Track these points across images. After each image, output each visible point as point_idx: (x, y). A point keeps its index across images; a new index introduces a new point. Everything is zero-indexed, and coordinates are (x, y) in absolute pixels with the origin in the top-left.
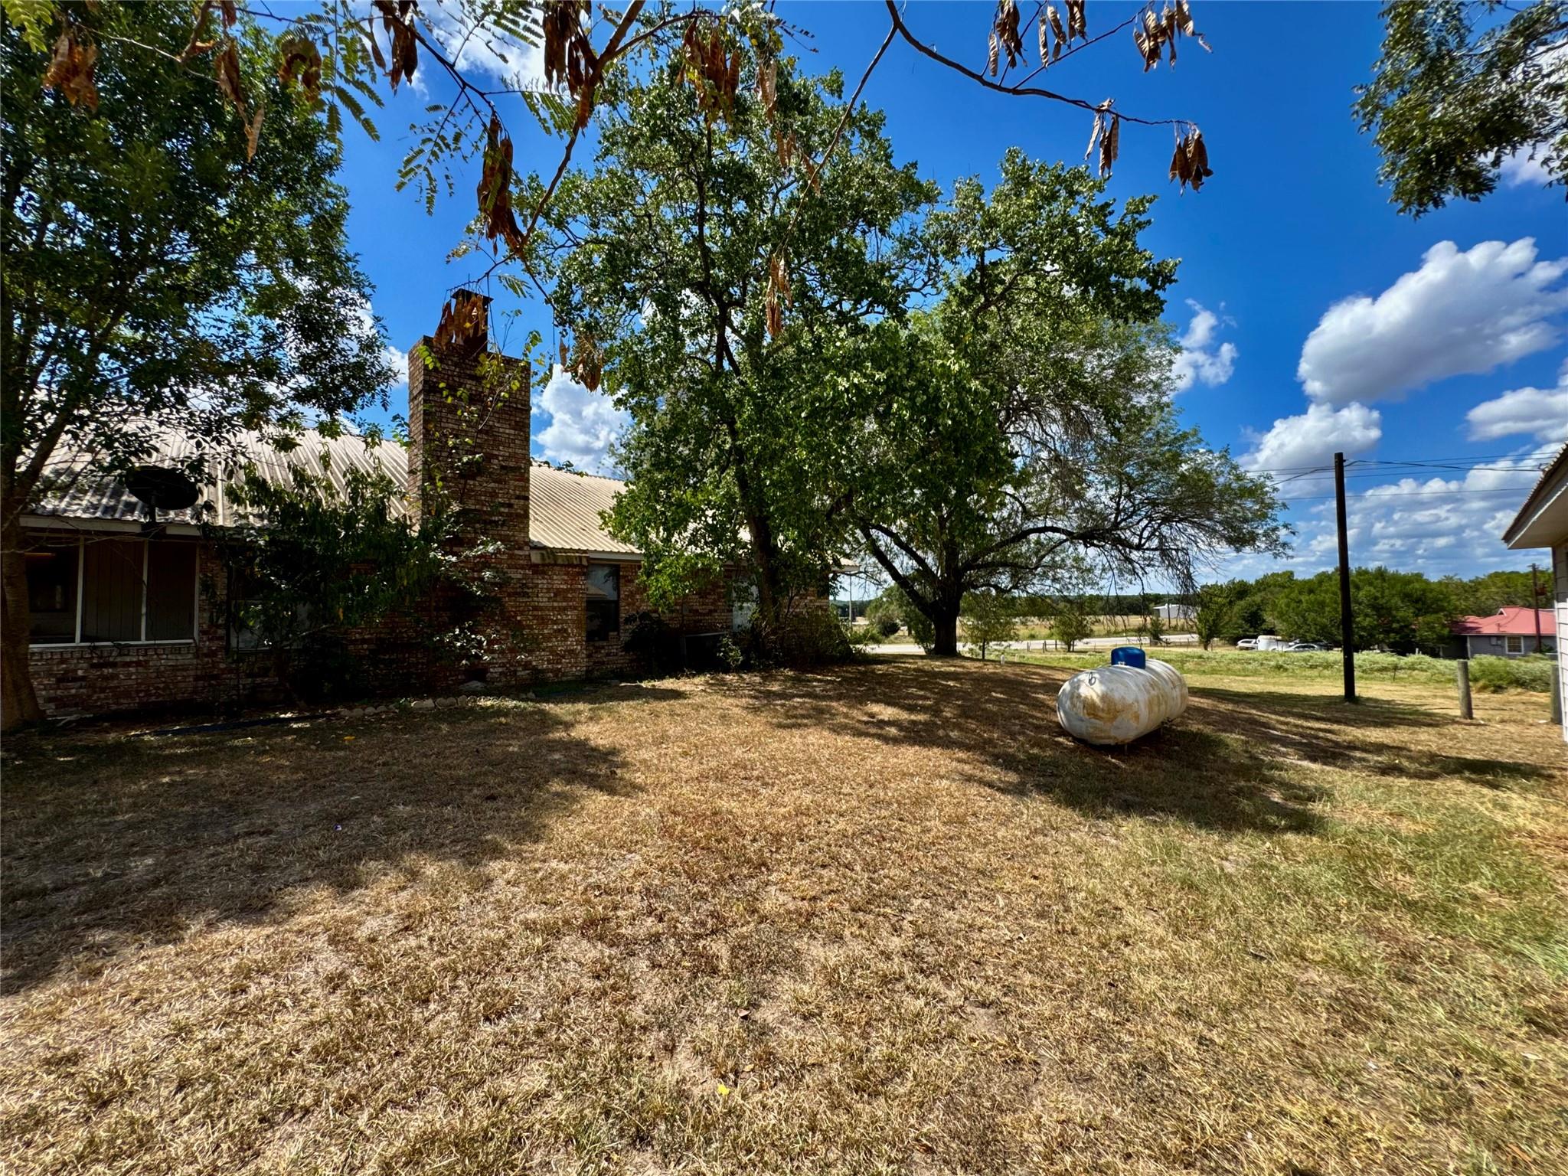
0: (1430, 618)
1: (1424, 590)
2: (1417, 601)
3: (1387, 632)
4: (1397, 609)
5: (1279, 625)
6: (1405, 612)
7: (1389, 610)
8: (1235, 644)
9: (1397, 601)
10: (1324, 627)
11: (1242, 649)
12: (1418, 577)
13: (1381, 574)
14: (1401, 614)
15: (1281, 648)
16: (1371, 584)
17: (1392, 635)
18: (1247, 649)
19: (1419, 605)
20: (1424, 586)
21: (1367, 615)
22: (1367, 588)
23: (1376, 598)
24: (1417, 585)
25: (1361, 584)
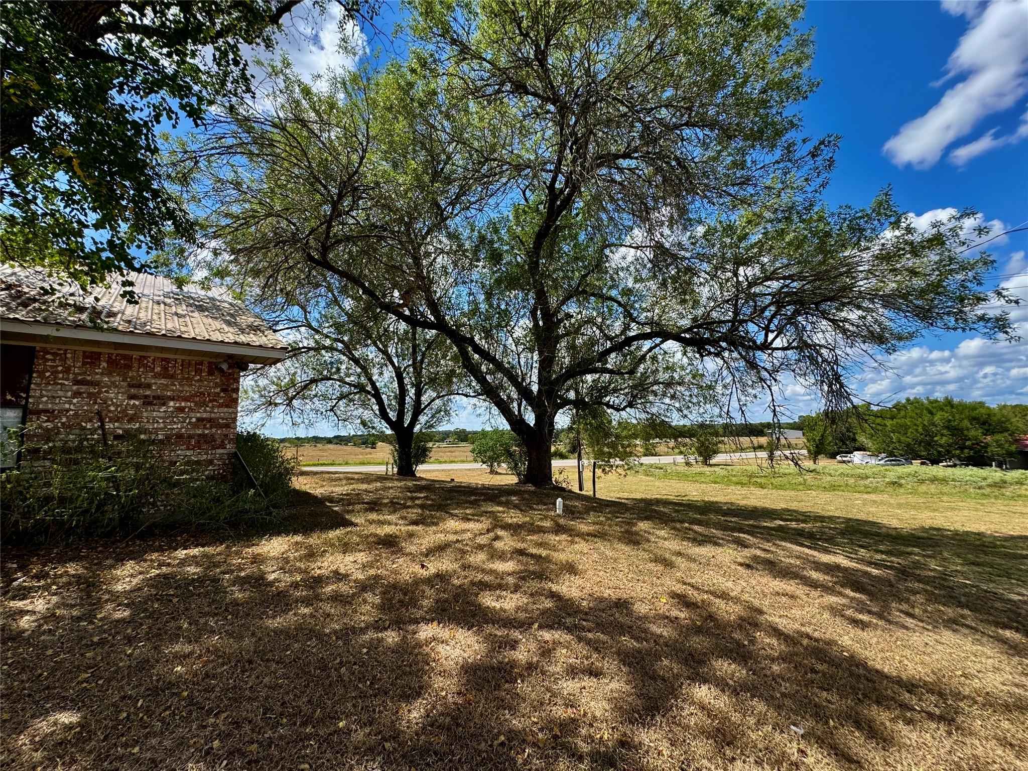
0: (998, 437)
1: (989, 415)
2: (984, 423)
3: (962, 448)
4: (968, 429)
5: (869, 443)
6: (975, 432)
7: (962, 430)
8: (835, 458)
9: (966, 423)
10: (908, 445)
11: (840, 462)
12: (982, 404)
13: (949, 403)
14: (972, 433)
15: (873, 461)
16: (942, 410)
17: (966, 451)
18: (844, 462)
19: (986, 427)
20: (988, 412)
21: (942, 435)
22: (941, 413)
23: (950, 421)
24: (983, 411)
25: (934, 411)
